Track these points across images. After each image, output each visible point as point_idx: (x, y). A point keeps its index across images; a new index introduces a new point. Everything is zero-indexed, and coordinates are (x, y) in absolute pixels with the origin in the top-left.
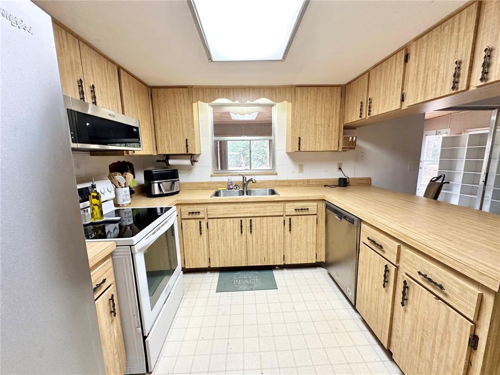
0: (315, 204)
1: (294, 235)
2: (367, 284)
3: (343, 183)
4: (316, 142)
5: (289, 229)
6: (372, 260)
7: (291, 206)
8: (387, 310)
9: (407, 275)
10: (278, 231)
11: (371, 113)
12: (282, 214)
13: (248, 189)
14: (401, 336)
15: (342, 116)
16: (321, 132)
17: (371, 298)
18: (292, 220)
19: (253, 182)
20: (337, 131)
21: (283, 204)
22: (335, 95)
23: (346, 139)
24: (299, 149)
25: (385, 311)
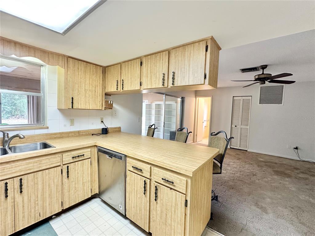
0: (89, 150)
1: (72, 180)
2: (133, 197)
3: (105, 131)
4: (86, 102)
5: (67, 176)
6: (136, 180)
7: (68, 155)
8: (147, 208)
9: (156, 182)
10: (56, 181)
11: (124, 88)
12: (58, 164)
13: (10, 146)
14: (155, 219)
15: (104, 87)
16: (90, 96)
17: (136, 205)
18: (69, 168)
19: (20, 138)
20: (101, 96)
21: (60, 155)
22: (99, 72)
23: (106, 102)
24: (72, 107)
25: (146, 208)
